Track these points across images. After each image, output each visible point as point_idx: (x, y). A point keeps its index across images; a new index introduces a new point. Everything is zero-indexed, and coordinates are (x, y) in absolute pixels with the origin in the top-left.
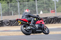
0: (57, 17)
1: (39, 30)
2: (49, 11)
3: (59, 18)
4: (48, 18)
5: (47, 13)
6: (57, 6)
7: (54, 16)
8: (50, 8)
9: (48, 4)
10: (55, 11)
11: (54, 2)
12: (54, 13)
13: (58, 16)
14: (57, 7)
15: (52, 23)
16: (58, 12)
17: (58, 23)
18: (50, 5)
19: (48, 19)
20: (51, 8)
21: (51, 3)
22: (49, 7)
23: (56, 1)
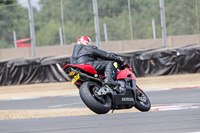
0: (38, 61)
1: (128, 99)
2: (10, 41)
3: (43, 63)
4: (8, 66)
5: (5, 47)
6: (38, 23)
7: (28, 58)
8: (14, 33)
9: (9, 18)
10: (29, 42)
11: (26, 10)
12: (27, 48)
13: (41, 57)
14: (37, 29)
15: (22, 82)
16: (40, 43)
17: (42, 82)
18: (15, 21)
19: (10, 69)
20: (17, 31)
21: (17, 13)
22: (9, 30)
23: (35, 10)
